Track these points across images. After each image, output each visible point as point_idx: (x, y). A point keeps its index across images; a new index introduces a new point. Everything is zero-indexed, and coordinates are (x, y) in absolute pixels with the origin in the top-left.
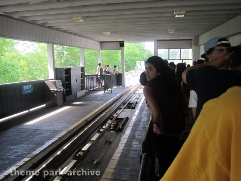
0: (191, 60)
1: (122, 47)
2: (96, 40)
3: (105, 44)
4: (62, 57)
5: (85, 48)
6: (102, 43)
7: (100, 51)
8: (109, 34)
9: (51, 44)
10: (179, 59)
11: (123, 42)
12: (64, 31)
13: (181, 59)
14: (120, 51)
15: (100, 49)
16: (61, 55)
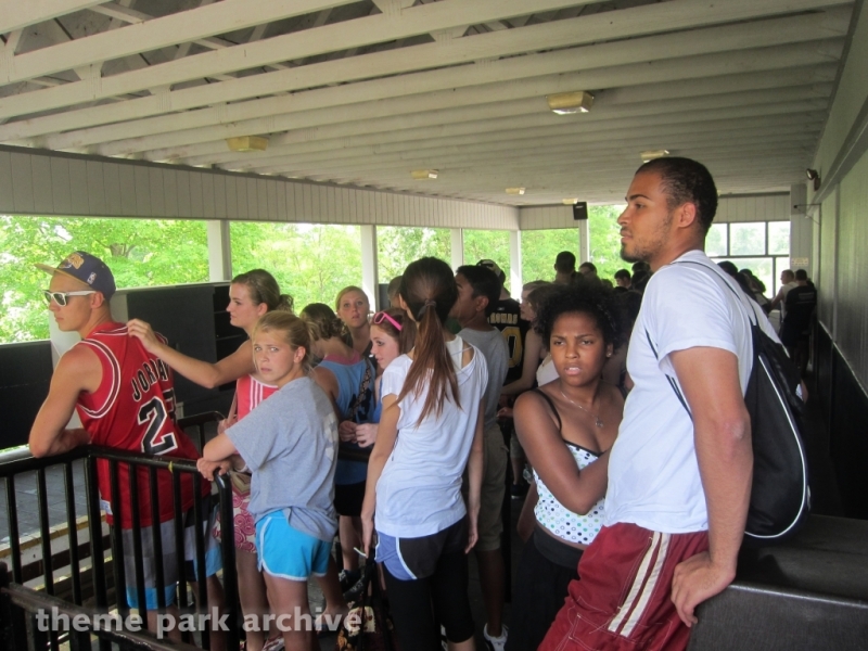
0: (786, 256)
1: (583, 221)
2: (500, 204)
3: (532, 210)
4: (413, 248)
5: (468, 228)
6: (524, 210)
7: (515, 232)
8: (522, 192)
9: (370, 227)
10: (764, 253)
11: (584, 204)
12: (405, 192)
13: (770, 253)
14: (576, 232)
15: (516, 227)
16: (414, 244)
